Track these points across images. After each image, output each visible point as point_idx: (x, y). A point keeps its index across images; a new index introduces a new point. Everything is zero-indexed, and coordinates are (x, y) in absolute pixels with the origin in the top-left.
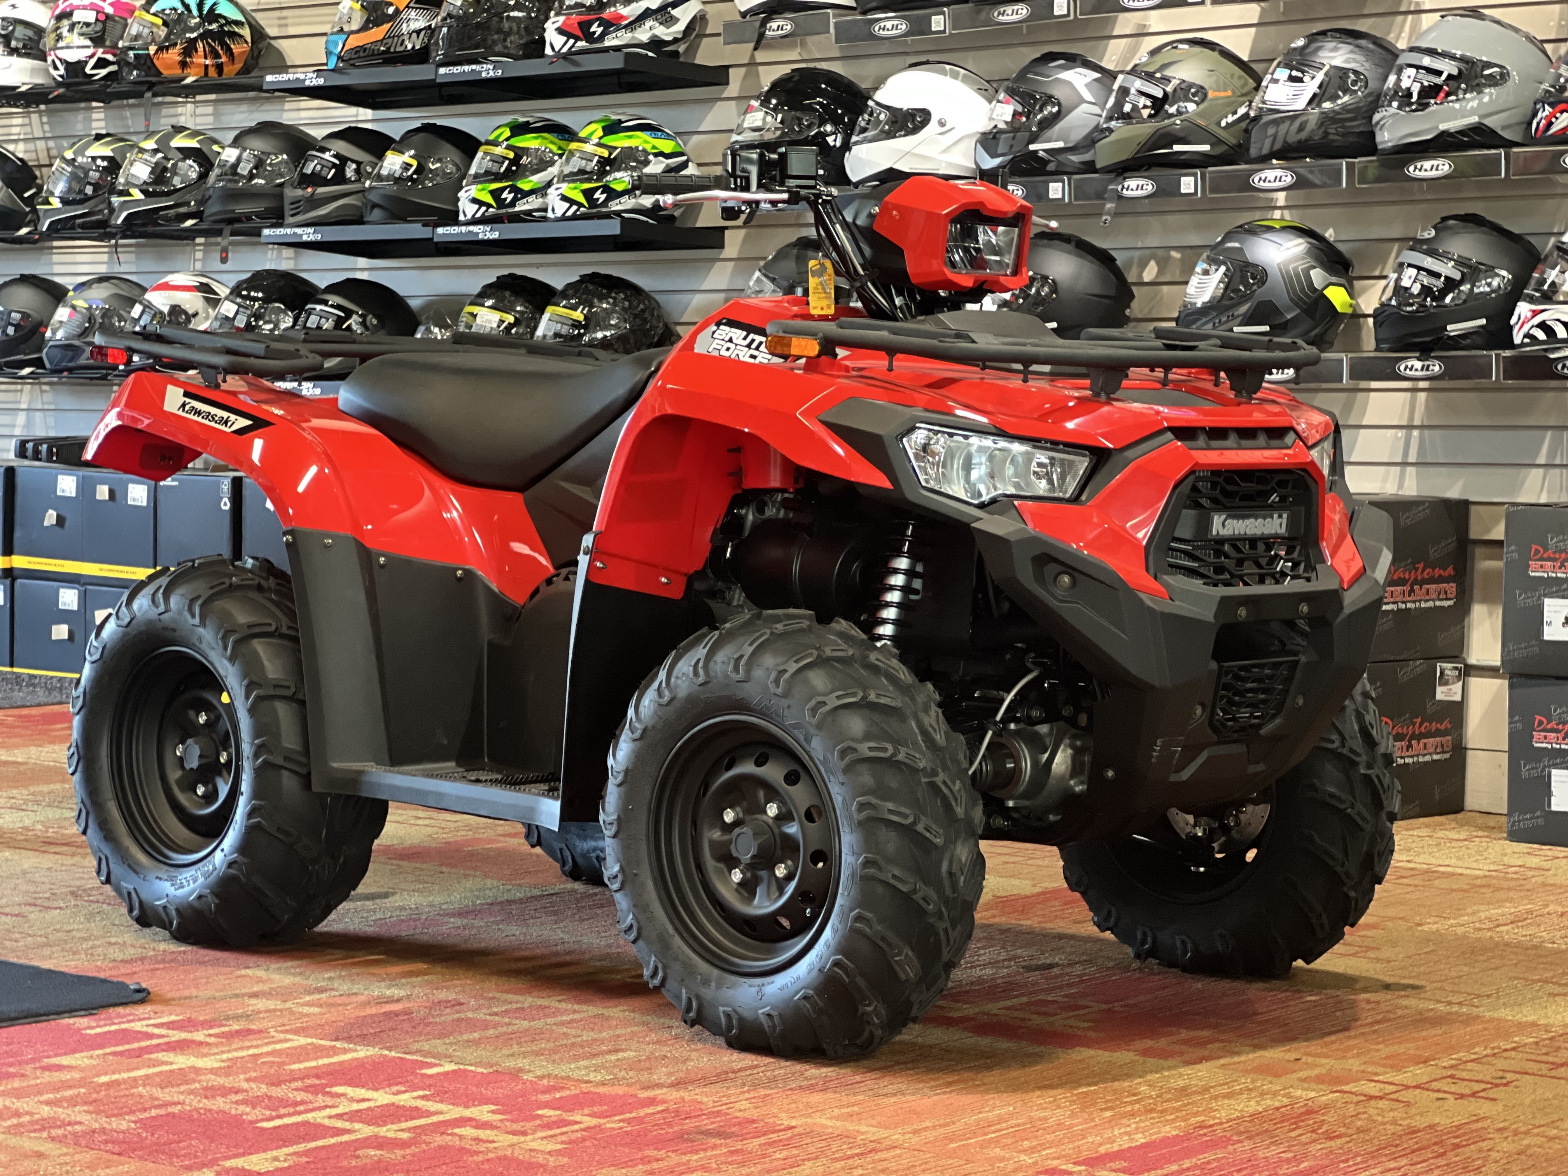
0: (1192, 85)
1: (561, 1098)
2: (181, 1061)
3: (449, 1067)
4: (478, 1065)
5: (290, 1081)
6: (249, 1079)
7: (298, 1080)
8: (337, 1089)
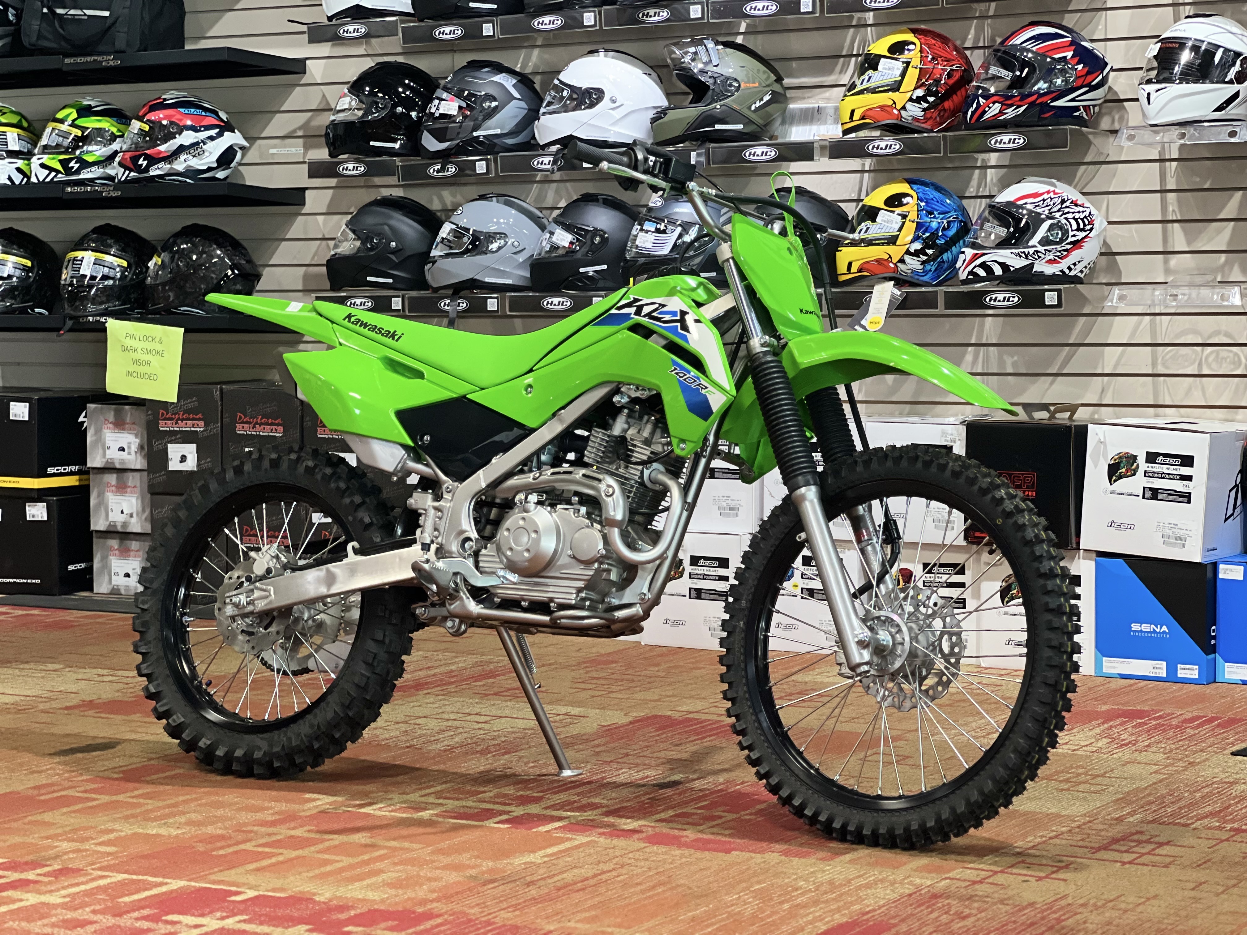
1: (356, 915)
2: (31, 899)
3: (251, 894)
4: (274, 890)
5: (128, 912)
6: (94, 912)
7: (134, 911)
8: (170, 917)
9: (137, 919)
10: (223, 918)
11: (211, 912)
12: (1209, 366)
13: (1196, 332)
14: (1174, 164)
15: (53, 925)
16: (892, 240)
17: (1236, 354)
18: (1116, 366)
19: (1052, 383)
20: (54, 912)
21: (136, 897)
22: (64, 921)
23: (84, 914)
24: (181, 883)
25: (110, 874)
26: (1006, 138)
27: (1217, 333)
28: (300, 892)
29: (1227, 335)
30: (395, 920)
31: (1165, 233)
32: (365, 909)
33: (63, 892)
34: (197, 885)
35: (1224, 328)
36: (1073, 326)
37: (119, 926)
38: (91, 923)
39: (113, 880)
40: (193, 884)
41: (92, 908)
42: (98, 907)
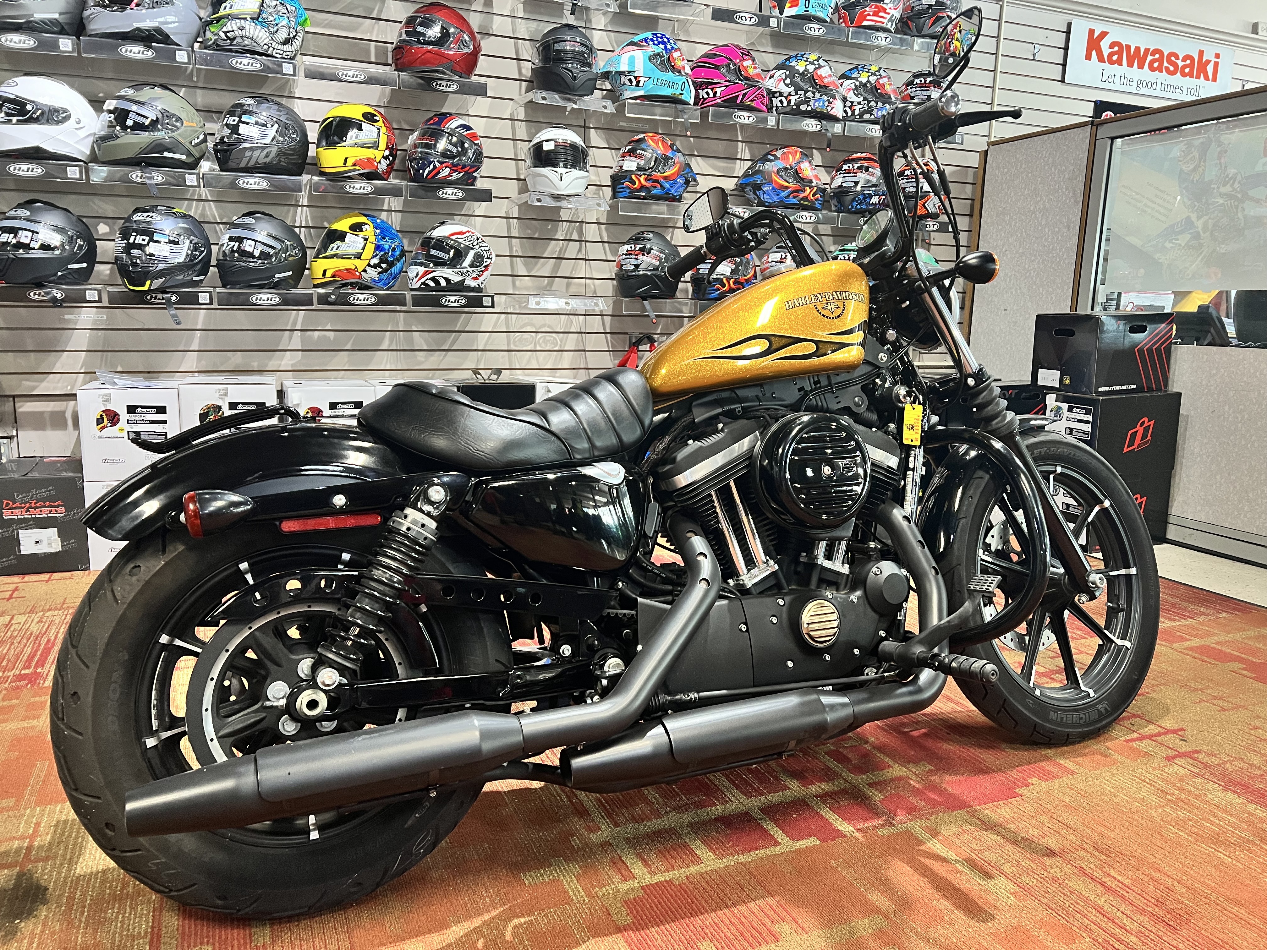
12: (540, 346)
13: (532, 325)
14: (515, 221)
16: (358, 256)
17: (555, 338)
18: (486, 345)
19: (445, 356)
26: (450, 191)
27: (544, 325)
29: (549, 327)
31: (512, 263)
35: (547, 322)
36: (458, 319)
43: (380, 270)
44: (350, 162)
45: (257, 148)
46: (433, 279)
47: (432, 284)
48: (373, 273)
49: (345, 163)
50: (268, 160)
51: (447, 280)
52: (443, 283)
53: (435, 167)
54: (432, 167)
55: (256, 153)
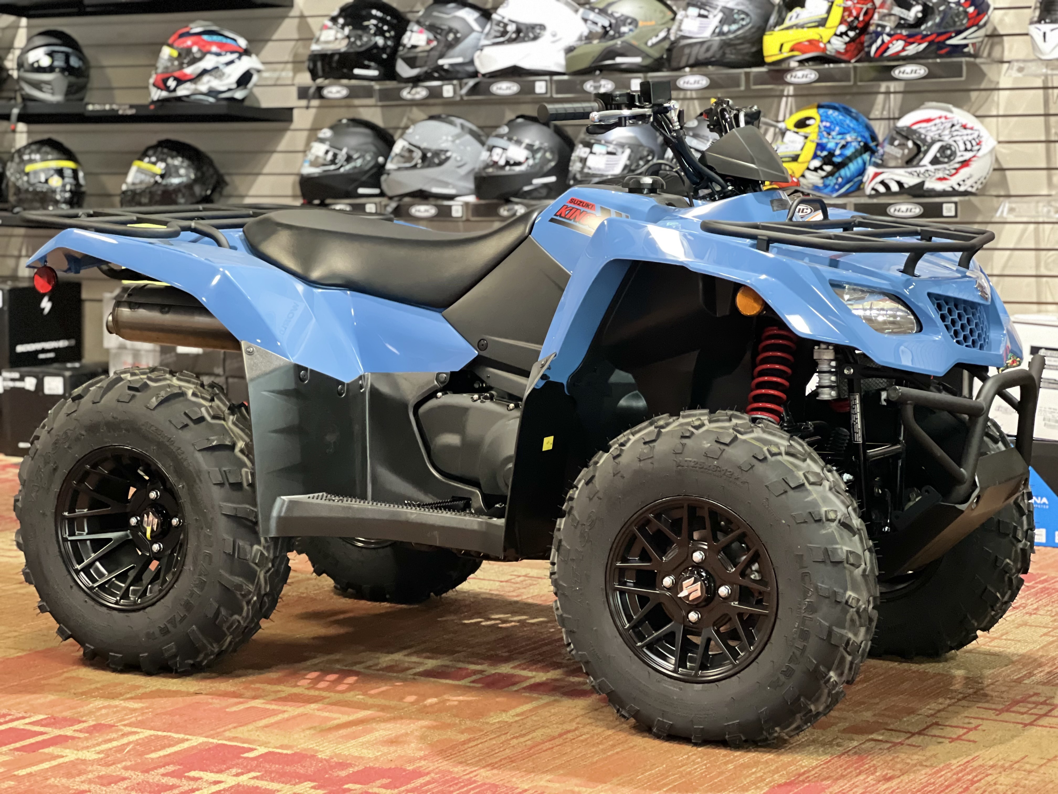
0: (627, 18)
1: (354, 773)
3: (262, 750)
4: (281, 747)
5: (155, 768)
6: (126, 768)
7: (161, 767)
8: (193, 774)
9: (164, 775)
10: (237, 775)
11: (228, 768)
15: (90, 782)
20: (90, 768)
21: (162, 753)
22: (100, 777)
23: (116, 770)
24: (201, 740)
25: (139, 730)
26: (909, 69)
28: (305, 750)
30: (389, 777)
31: (1048, 151)
32: (361, 768)
33: (98, 748)
34: (215, 741)
37: (148, 782)
38: (124, 779)
39: (141, 736)
40: (211, 740)
41: (124, 763)
42: (129, 763)
43: (823, 174)
44: (786, 48)
45: (696, 44)
46: (883, 183)
47: (882, 189)
48: (814, 178)
49: (781, 50)
50: (709, 55)
51: (900, 184)
52: (895, 188)
53: (883, 42)
54: (879, 42)
55: (695, 50)
